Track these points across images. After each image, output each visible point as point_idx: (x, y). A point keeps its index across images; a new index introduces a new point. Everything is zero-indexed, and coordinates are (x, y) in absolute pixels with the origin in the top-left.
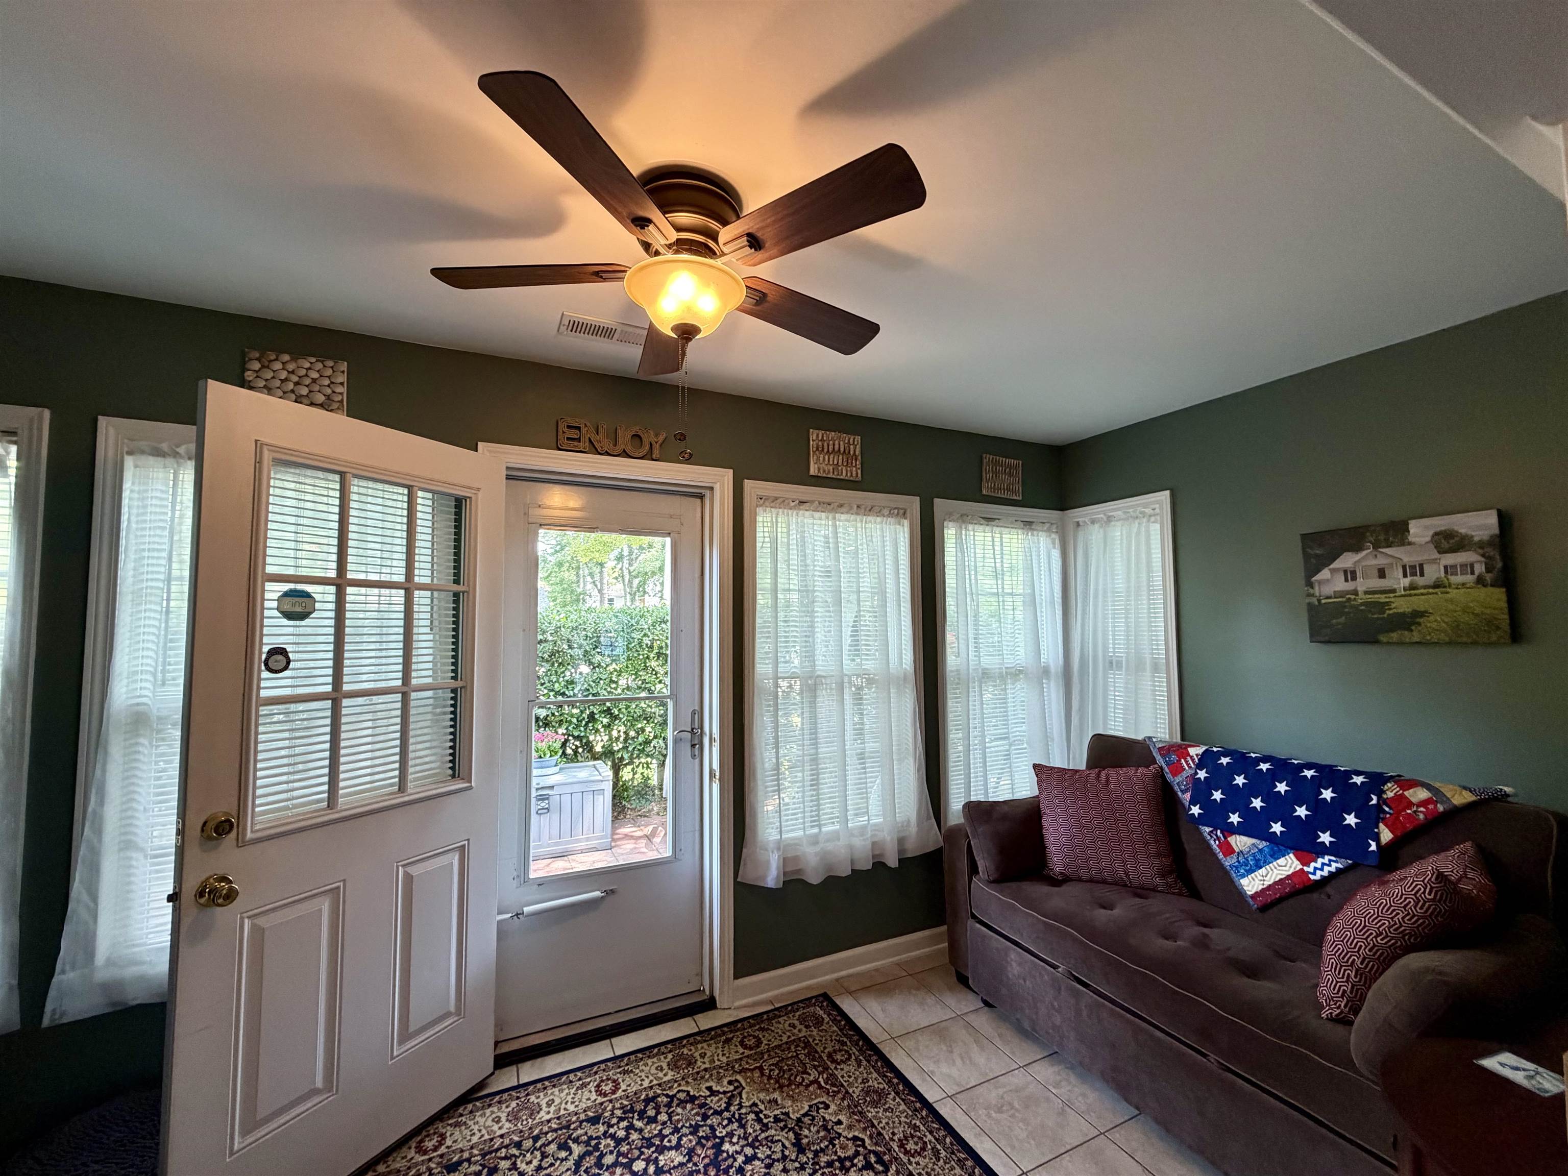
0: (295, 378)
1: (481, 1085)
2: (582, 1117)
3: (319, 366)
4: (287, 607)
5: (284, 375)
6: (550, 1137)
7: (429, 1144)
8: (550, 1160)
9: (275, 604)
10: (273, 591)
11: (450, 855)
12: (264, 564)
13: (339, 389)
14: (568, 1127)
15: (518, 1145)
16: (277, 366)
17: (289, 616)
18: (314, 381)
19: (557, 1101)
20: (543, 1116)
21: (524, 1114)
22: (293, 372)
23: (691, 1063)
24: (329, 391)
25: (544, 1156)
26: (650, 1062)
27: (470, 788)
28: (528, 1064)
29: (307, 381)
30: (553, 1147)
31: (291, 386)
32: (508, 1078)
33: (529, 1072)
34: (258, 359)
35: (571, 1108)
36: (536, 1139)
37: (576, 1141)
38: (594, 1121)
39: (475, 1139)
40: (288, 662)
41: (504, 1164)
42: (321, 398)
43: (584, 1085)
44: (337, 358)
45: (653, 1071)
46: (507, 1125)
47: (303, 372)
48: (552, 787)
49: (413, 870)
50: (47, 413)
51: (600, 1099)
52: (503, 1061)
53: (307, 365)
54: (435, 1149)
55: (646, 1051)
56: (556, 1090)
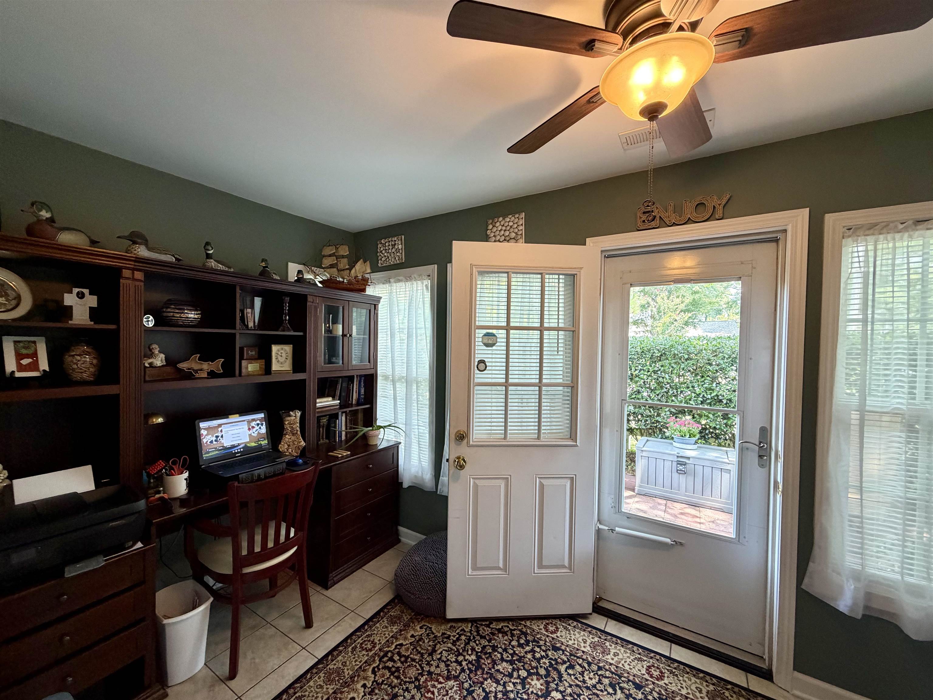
0: (504, 228)
1: (585, 616)
2: (631, 678)
3: (513, 218)
4: (486, 341)
5: (500, 228)
6: (608, 674)
7: (551, 628)
8: (602, 687)
9: (480, 339)
10: (480, 333)
11: (565, 480)
12: (475, 321)
13: (521, 228)
14: (620, 677)
15: (589, 664)
16: (498, 224)
17: (487, 345)
18: (511, 227)
19: (620, 656)
20: (609, 658)
21: (599, 649)
22: (503, 226)
24: (516, 230)
25: (600, 682)
26: (693, 679)
27: (576, 446)
28: (614, 622)
29: (508, 228)
30: (606, 681)
31: (502, 232)
32: (599, 622)
33: (613, 627)
34: (491, 224)
35: (627, 667)
36: (600, 668)
37: (622, 689)
38: (638, 687)
39: (570, 643)
40: (486, 367)
41: (578, 667)
42: (513, 235)
43: (640, 660)
44: (519, 213)
45: (693, 687)
46: (588, 648)
47: (507, 224)
48: (688, 458)
49: (544, 482)
50: (436, 266)
51: (647, 676)
52: (598, 609)
53: (508, 220)
54: (552, 633)
55: (695, 671)
56: (623, 650)
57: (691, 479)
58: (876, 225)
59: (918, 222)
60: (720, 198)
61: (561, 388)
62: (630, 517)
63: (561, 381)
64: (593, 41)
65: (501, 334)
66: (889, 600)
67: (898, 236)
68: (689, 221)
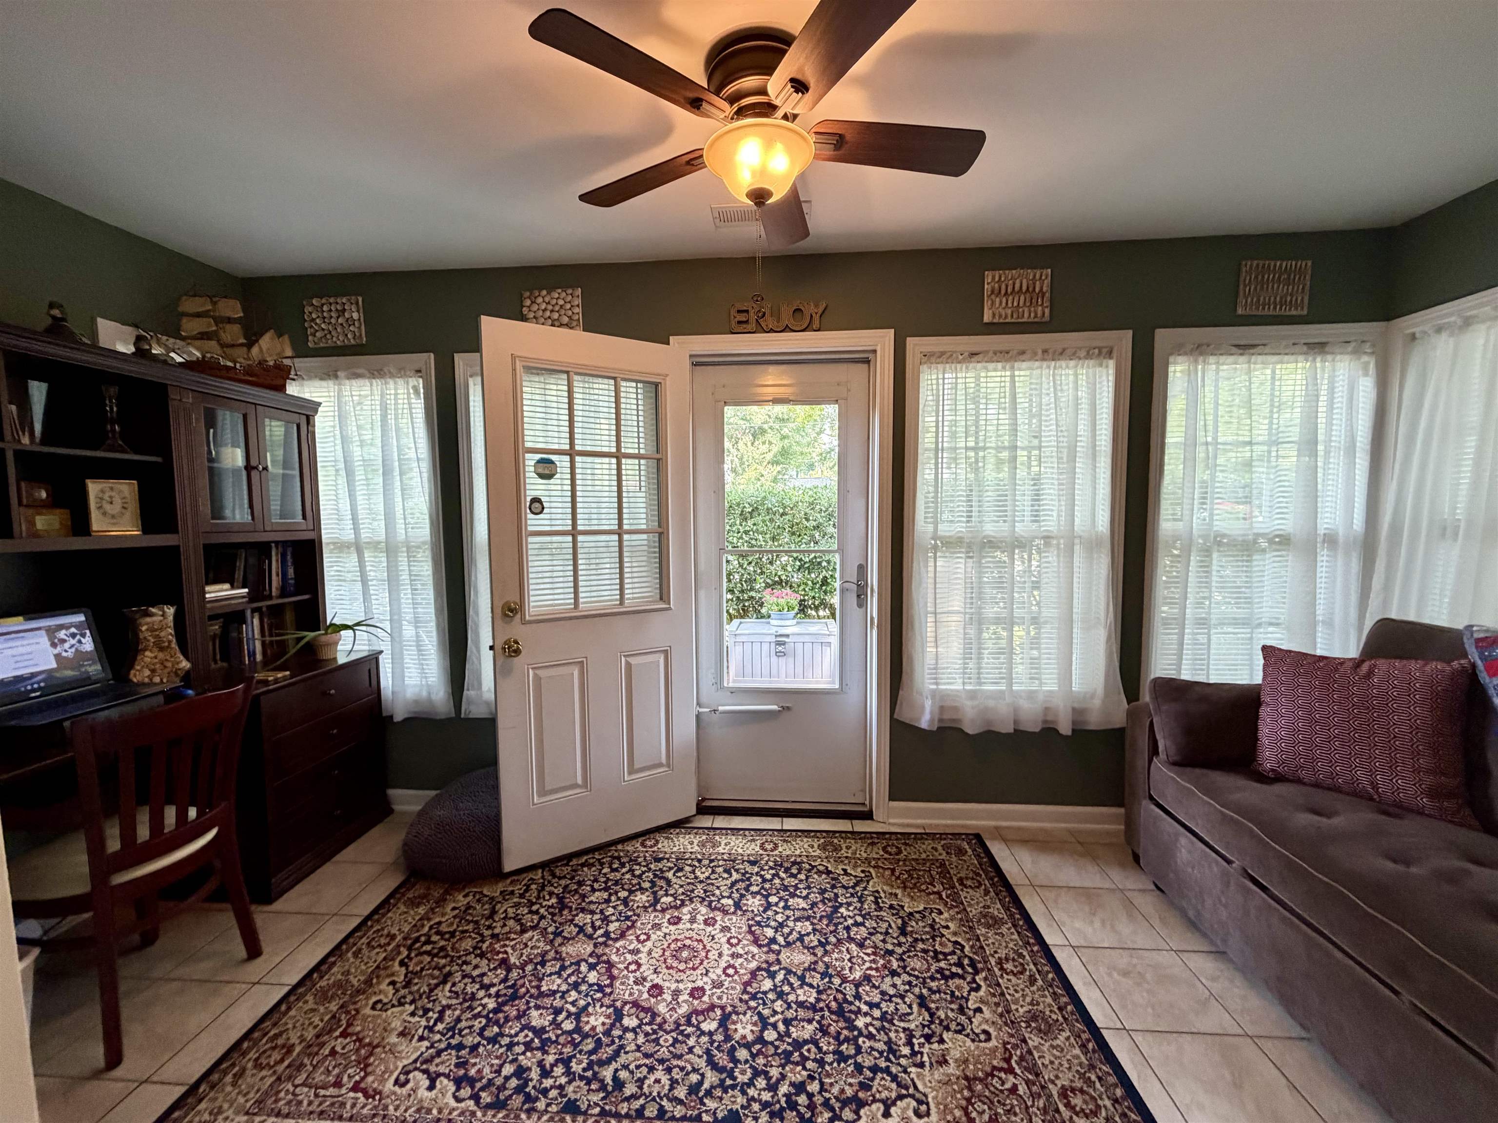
0: (550, 307)
1: (687, 820)
2: (746, 858)
3: (564, 294)
4: (540, 471)
5: (543, 306)
6: (721, 863)
7: (649, 843)
8: (716, 876)
9: (532, 469)
10: (531, 460)
11: (657, 655)
12: (523, 441)
13: (576, 310)
14: (734, 861)
15: (700, 861)
16: (540, 300)
17: (542, 476)
18: (561, 306)
19: (732, 844)
20: (720, 850)
21: (709, 845)
22: (549, 303)
23: (837, 849)
24: (570, 313)
25: (713, 872)
26: (805, 840)
27: (669, 609)
28: (721, 817)
29: (557, 308)
30: (721, 869)
31: (548, 314)
32: (706, 821)
33: (720, 822)
34: (529, 298)
35: (740, 851)
36: (712, 861)
37: (737, 871)
38: (753, 863)
39: (675, 849)
40: (543, 508)
41: (688, 869)
42: (565, 320)
43: (753, 840)
44: (574, 287)
45: (806, 846)
46: (697, 848)
47: (554, 301)
48: (787, 636)
49: (632, 660)
50: (432, 355)
51: (761, 852)
52: (703, 809)
53: (557, 295)
54: (651, 847)
55: (806, 833)
56: (734, 838)
57: (791, 660)
58: (942, 354)
59: (973, 354)
60: (816, 306)
61: (645, 536)
62: (733, 691)
63: (644, 527)
64: (701, 100)
65: (562, 463)
66: (956, 709)
67: (959, 366)
68: (786, 329)
